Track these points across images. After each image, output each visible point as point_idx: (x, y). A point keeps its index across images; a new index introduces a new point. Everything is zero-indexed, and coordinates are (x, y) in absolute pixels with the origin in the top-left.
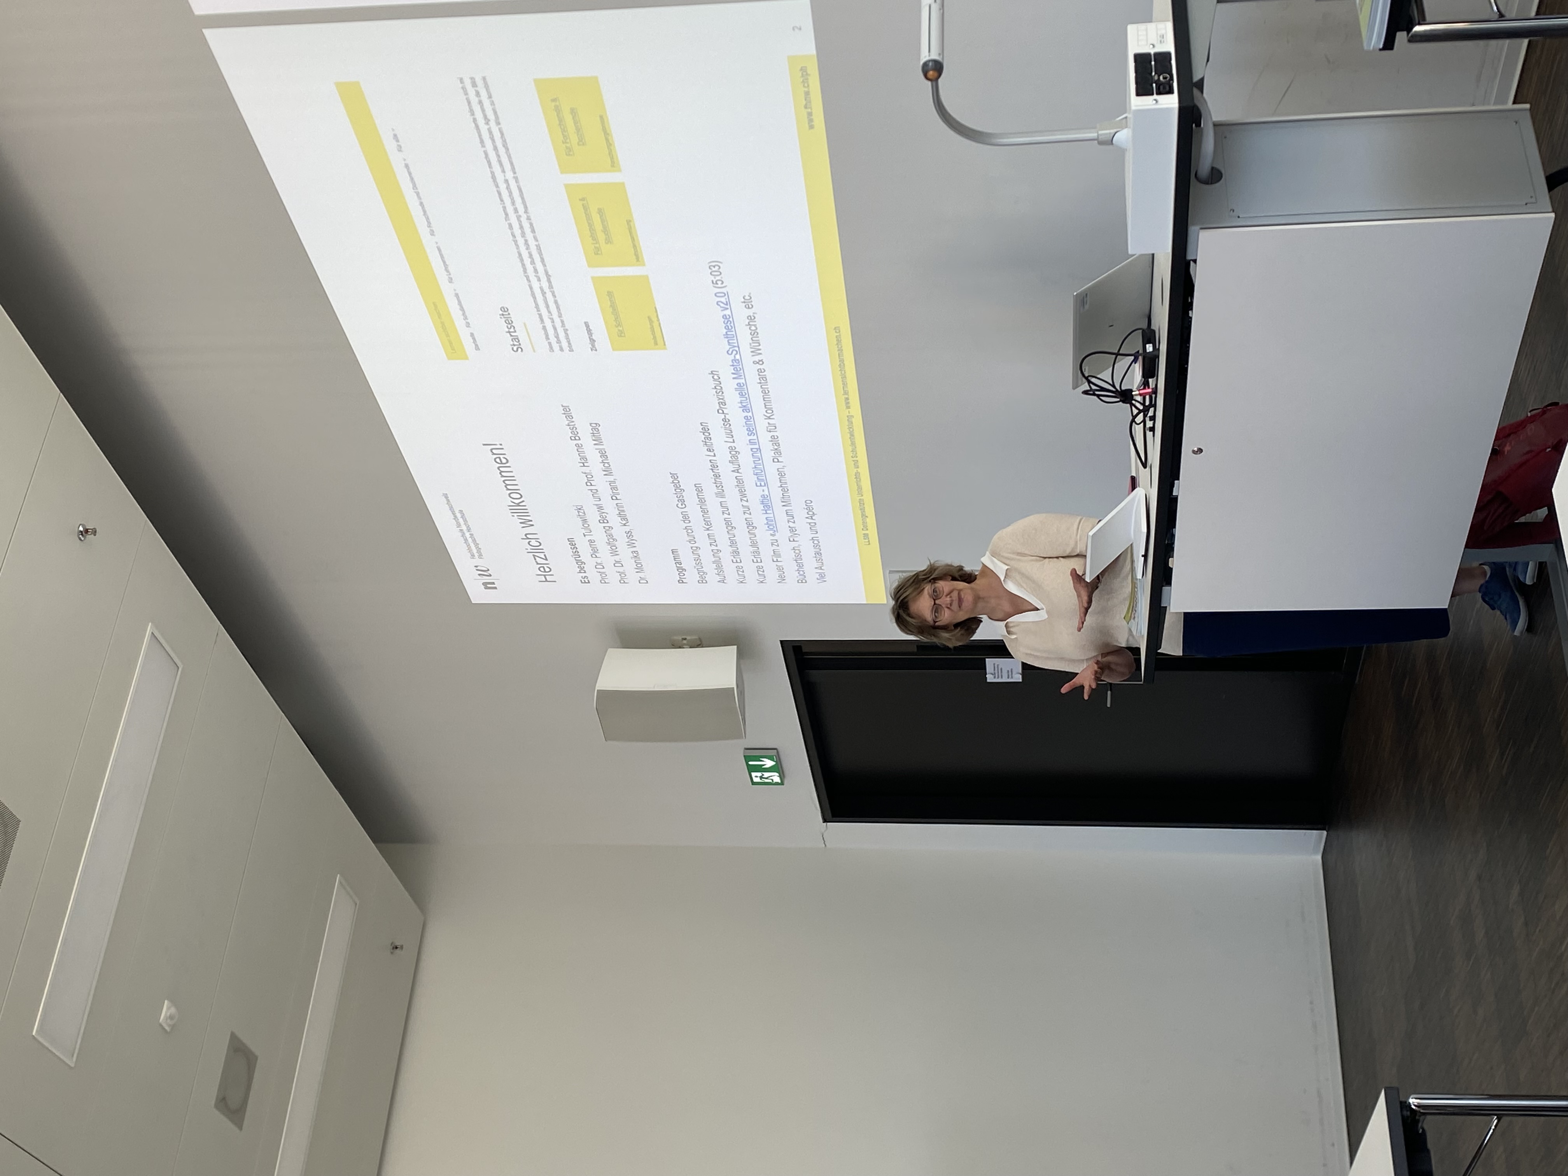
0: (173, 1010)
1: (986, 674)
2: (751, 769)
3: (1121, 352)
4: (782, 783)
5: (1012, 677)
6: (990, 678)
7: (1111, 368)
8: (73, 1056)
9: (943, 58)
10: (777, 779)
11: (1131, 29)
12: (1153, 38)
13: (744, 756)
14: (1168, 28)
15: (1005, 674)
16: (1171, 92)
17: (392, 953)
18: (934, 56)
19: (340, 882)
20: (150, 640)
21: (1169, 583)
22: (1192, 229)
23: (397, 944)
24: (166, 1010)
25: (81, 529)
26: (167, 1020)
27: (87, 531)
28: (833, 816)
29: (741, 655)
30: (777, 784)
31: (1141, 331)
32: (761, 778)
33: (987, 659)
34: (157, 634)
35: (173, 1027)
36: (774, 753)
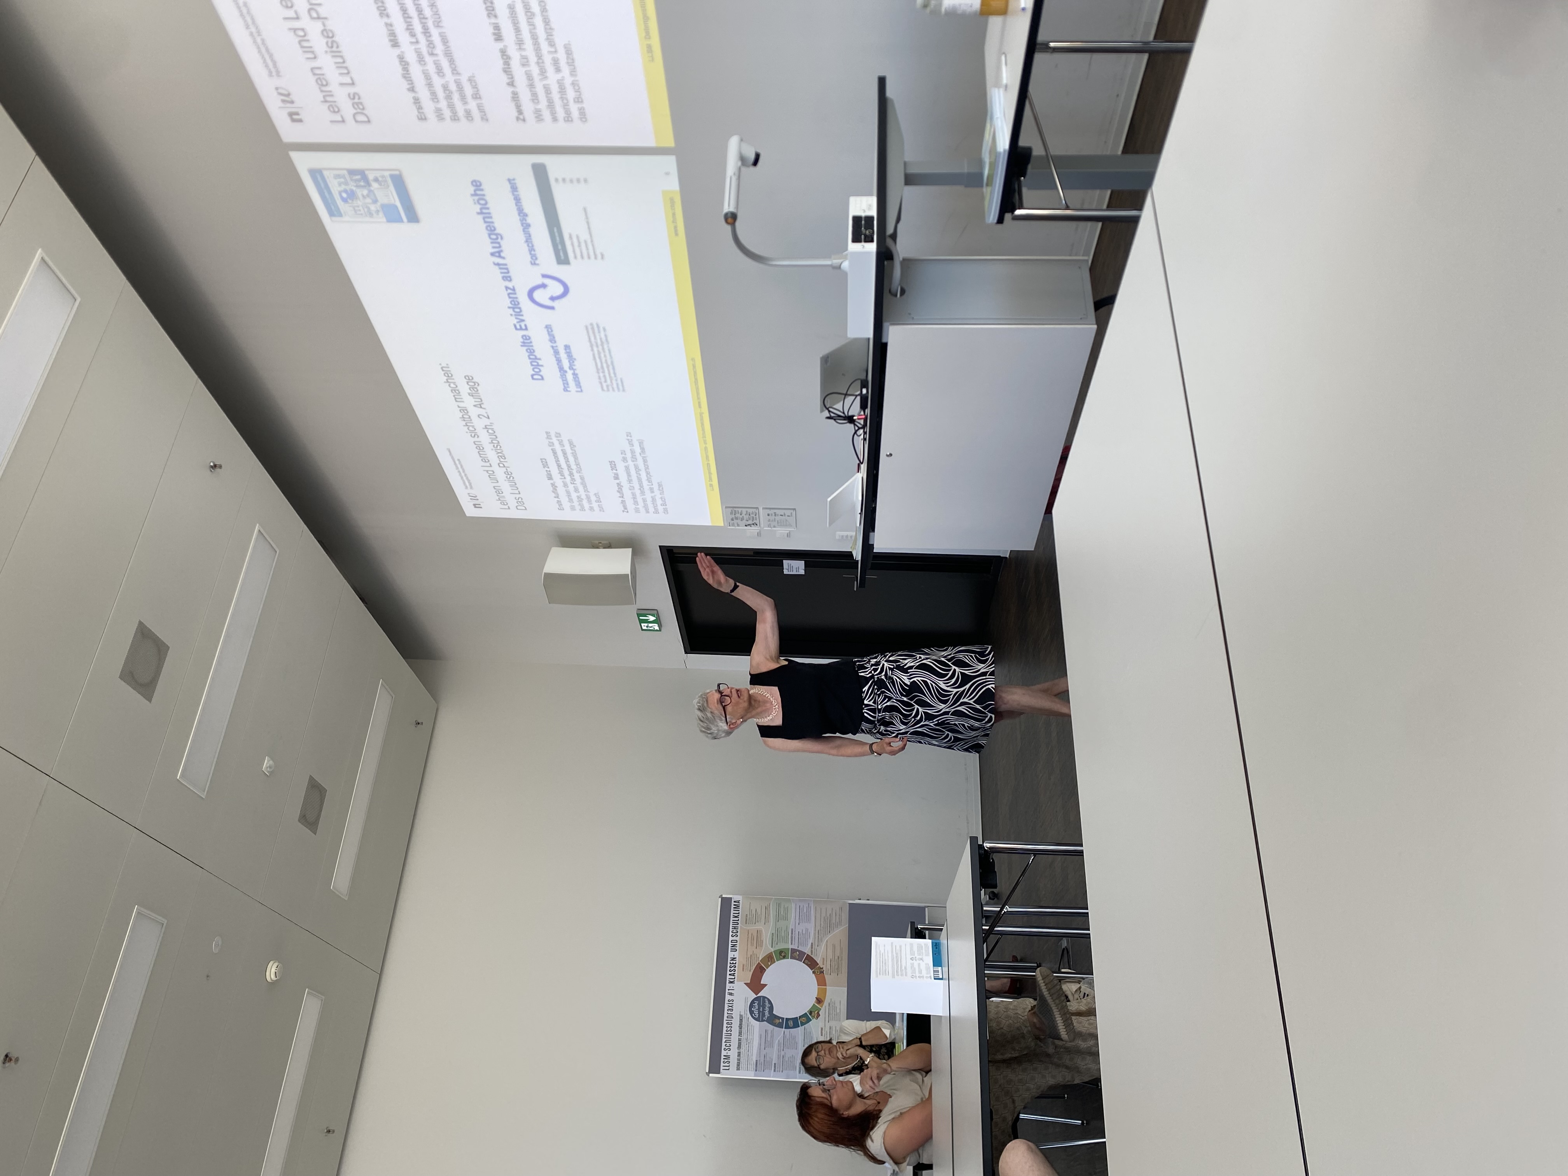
0: (271, 762)
1: (783, 569)
2: (641, 621)
3: (848, 393)
4: (660, 630)
5: (799, 572)
6: (786, 572)
7: (842, 402)
8: (204, 791)
9: (737, 210)
10: (657, 628)
11: (852, 200)
12: (864, 206)
13: (637, 614)
14: (873, 201)
15: (795, 570)
16: (872, 241)
17: (416, 727)
18: (732, 209)
19: (382, 684)
20: (258, 535)
21: (873, 531)
22: (885, 325)
23: (419, 721)
24: (267, 763)
25: (212, 464)
26: (267, 768)
27: (215, 466)
28: (691, 650)
29: (634, 554)
30: (657, 630)
31: (859, 381)
32: (647, 627)
33: (784, 561)
34: (262, 530)
35: (271, 773)
36: (656, 613)
